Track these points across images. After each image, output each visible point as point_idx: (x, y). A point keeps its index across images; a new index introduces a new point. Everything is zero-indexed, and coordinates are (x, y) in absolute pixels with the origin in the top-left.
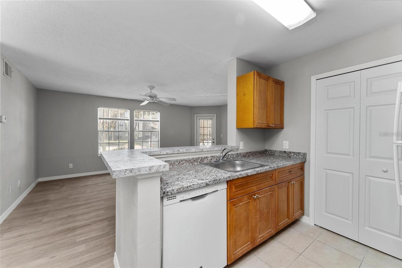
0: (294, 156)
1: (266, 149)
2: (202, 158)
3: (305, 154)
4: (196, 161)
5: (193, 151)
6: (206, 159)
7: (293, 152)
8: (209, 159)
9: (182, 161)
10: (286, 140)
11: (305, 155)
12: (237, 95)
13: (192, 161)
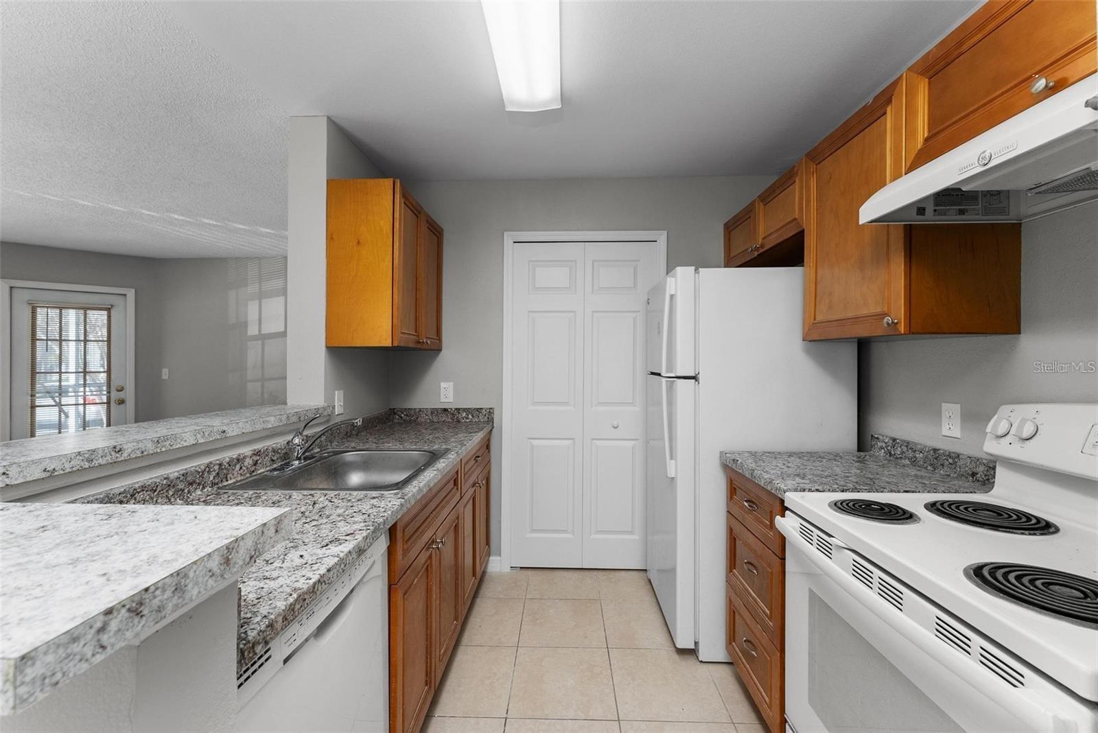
0: (467, 418)
1: (390, 407)
2: (220, 465)
3: (492, 411)
4: (199, 484)
5: (185, 444)
6: (238, 467)
7: (464, 410)
8: (246, 464)
9: (132, 496)
10: (447, 380)
11: (490, 411)
12: (330, 238)
13: (181, 486)
